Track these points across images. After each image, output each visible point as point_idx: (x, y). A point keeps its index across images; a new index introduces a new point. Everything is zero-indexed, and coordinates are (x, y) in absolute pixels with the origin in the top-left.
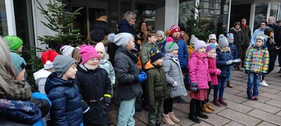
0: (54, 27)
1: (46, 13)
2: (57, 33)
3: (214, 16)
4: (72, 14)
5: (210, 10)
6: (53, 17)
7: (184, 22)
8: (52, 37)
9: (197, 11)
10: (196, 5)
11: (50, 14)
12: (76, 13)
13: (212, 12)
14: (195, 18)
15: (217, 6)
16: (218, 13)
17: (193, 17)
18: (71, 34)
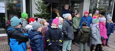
0: (39, 10)
1: (37, 5)
2: (40, 12)
3: (106, 7)
4: (46, 5)
5: (104, 3)
6: (39, 6)
7: (92, 9)
8: (39, 14)
9: (98, 4)
10: (98, 2)
11: (38, 5)
12: (48, 5)
13: (105, 5)
14: (97, 7)
15: (108, 2)
16: (108, 5)
17: (96, 7)
18: (46, 13)
